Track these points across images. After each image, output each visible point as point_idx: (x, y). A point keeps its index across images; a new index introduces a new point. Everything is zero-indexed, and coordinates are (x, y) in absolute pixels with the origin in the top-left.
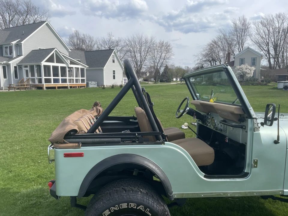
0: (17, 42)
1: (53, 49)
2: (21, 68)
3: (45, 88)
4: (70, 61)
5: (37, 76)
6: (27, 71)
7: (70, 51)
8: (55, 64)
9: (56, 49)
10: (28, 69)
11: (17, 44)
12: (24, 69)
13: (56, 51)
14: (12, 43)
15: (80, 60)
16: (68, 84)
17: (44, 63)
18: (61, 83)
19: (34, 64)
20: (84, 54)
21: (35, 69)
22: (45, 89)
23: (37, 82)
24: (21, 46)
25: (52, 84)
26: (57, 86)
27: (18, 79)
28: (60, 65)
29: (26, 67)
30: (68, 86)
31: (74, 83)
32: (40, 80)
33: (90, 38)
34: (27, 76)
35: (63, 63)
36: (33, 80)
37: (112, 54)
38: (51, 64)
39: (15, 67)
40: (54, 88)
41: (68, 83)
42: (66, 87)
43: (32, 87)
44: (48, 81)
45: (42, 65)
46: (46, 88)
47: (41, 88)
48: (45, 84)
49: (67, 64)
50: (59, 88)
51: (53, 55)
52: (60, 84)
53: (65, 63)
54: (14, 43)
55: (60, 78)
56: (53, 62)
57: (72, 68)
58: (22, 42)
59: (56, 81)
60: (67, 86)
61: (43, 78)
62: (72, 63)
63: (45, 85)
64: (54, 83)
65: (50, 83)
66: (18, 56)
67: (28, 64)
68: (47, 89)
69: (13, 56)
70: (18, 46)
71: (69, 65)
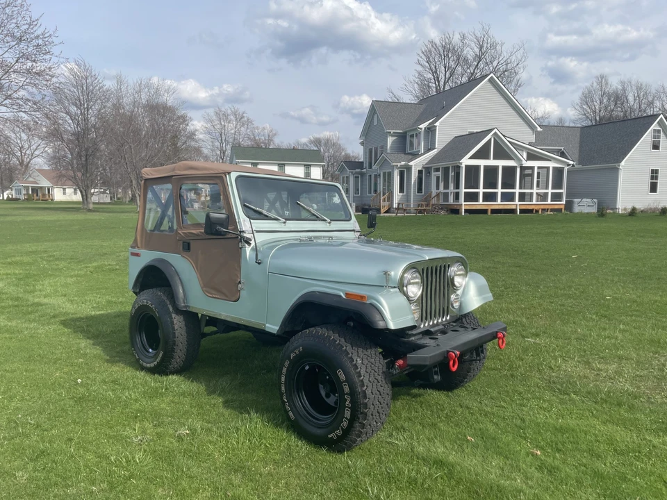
0: (430, 124)
1: (491, 130)
2: (429, 173)
3: (463, 210)
4: (528, 154)
5: (452, 188)
6: (438, 178)
7: (539, 129)
8: (492, 162)
9: (495, 130)
10: (440, 174)
11: (429, 128)
12: (434, 174)
13: (495, 133)
14: (420, 127)
15: (562, 148)
16: (517, 204)
17: (466, 161)
18: (499, 201)
19: (450, 164)
20: (578, 135)
21: (451, 174)
22: (463, 214)
23: (451, 200)
24: (435, 130)
25: (481, 204)
26: (489, 208)
27: (423, 194)
28: (501, 163)
29: (437, 170)
30: (516, 209)
31: (531, 200)
32: (457, 196)
33: (639, 88)
34: (438, 188)
35: (509, 158)
36: (446, 196)
37: (652, 127)
38: (482, 163)
39: (420, 172)
40: (484, 212)
41: (517, 202)
42: (513, 211)
43: (442, 209)
44: (472, 197)
45: (463, 165)
46: (466, 211)
47: (456, 211)
48: (463, 203)
49: (519, 160)
50: (494, 211)
51: (488, 143)
52: (499, 203)
53: (513, 159)
54: (423, 126)
55: (499, 190)
56: (487, 157)
57: (532, 168)
58: (437, 124)
59: (489, 197)
60: (514, 207)
61: (463, 190)
62: (532, 157)
63: (464, 205)
64: (483, 201)
65: (477, 201)
66: (428, 150)
67: (441, 165)
68: (468, 214)
69: (419, 151)
70: (431, 131)
71: (524, 162)
